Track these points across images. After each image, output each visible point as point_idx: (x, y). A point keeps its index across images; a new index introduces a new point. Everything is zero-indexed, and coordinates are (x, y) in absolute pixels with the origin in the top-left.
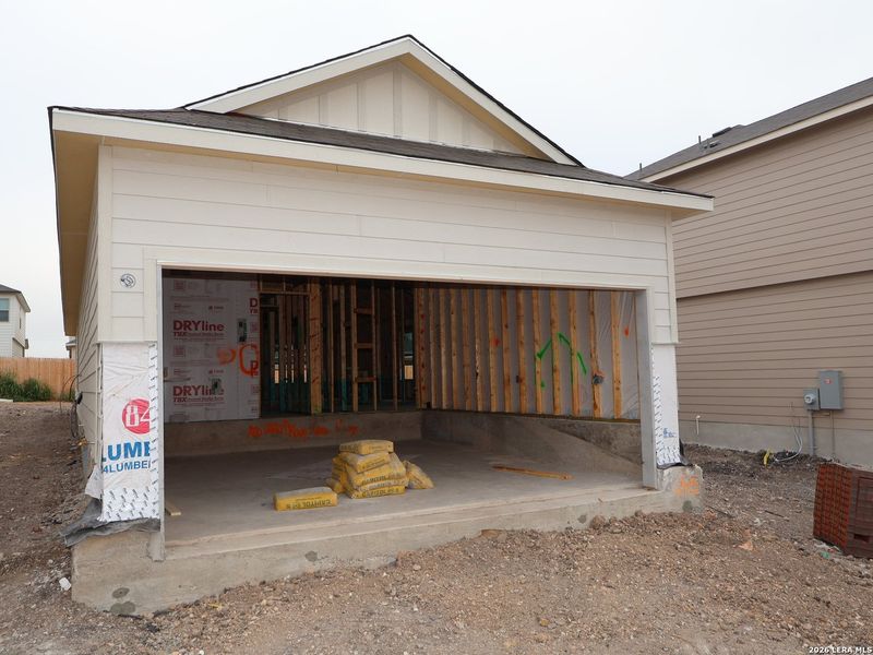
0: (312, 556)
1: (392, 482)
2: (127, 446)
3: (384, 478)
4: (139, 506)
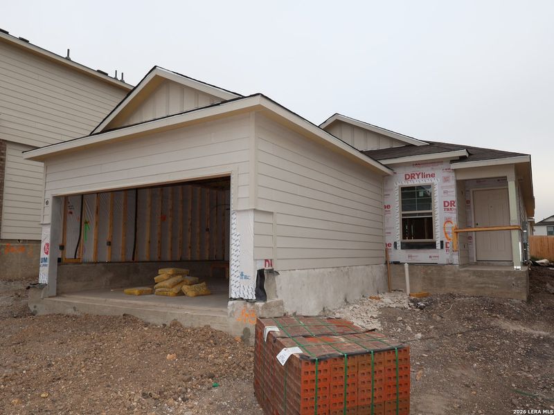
2: (44, 259)
3: (163, 287)
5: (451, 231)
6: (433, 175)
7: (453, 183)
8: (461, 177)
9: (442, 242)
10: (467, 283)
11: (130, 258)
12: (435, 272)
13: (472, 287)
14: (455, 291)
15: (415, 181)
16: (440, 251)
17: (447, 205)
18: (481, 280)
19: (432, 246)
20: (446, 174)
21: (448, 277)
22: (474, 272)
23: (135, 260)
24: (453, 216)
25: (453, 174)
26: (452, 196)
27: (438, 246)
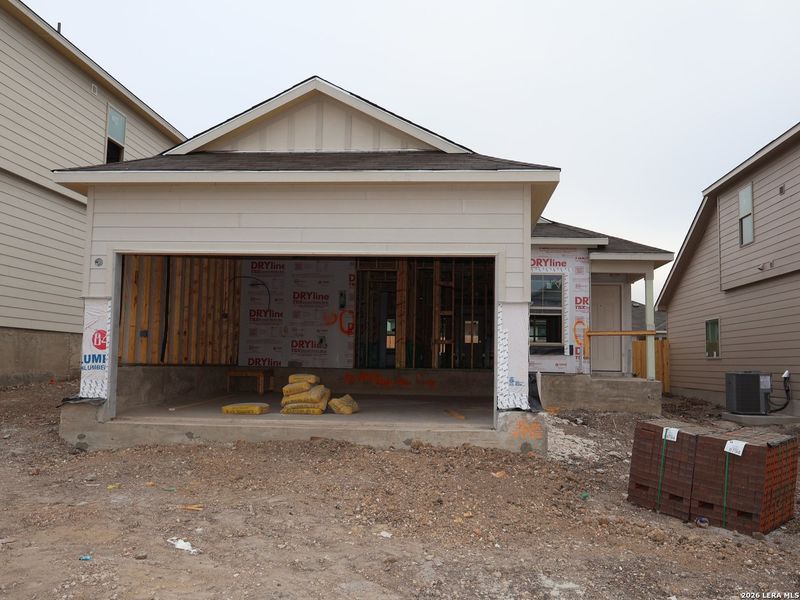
0: (190, 435)
1: (309, 405)
2: (94, 356)
3: (300, 401)
4: (98, 391)
5: (582, 334)
6: (563, 264)
7: (587, 276)
8: (597, 270)
9: (571, 347)
10: (600, 396)
11: (156, 359)
12: (564, 383)
13: (604, 401)
14: (587, 405)
15: (541, 268)
16: (569, 358)
17: (579, 302)
18: (615, 392)
19: (560, 351)
20: (579, 264)
21: (578, 389)
22: (608, 383)
23: (166, 361)
24: (586, 315)
25: (588, 265)
26: (585, 292)
27: (567, 352)
